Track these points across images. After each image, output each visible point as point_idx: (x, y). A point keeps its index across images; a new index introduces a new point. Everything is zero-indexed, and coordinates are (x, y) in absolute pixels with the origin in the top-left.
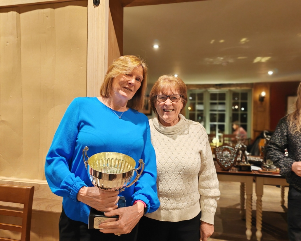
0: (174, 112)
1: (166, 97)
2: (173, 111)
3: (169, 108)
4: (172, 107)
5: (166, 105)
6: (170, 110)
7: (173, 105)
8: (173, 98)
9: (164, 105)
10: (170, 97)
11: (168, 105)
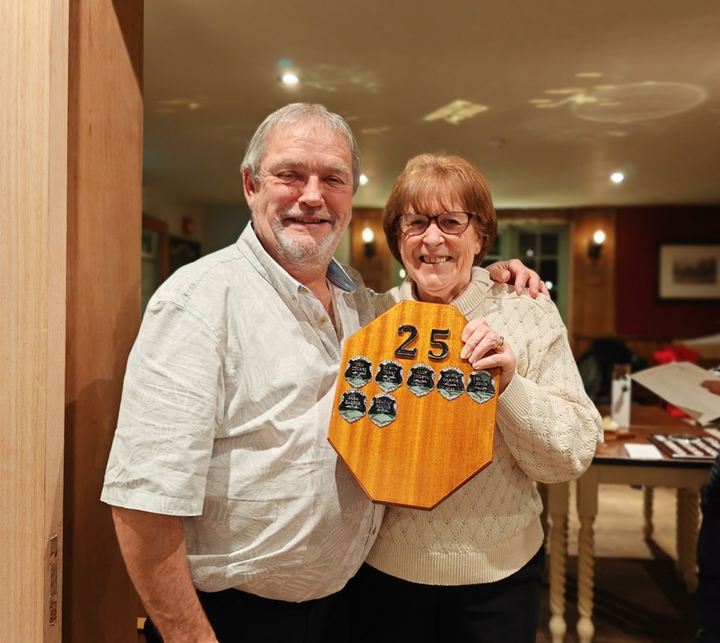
0: (450, 264)
1: (427, 220)
2: (448, 262)
3: (435, 253)
4: (444, 250)
5: (427, 245)
6: (438, 260)
7: (447, 242)
8: (447, 223)
9: (421, 243)
10: (439, 220)
11: (432, 244)
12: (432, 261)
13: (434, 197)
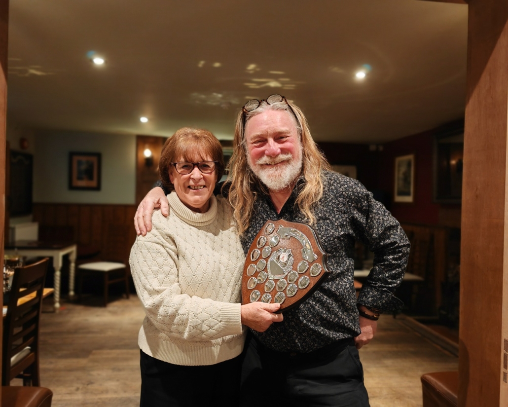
2: (204, 188)
10: (199, 165)
12: (196, 188)
13: (196, 152)
